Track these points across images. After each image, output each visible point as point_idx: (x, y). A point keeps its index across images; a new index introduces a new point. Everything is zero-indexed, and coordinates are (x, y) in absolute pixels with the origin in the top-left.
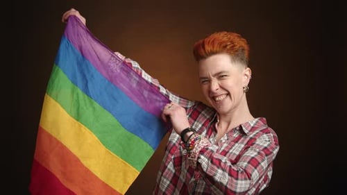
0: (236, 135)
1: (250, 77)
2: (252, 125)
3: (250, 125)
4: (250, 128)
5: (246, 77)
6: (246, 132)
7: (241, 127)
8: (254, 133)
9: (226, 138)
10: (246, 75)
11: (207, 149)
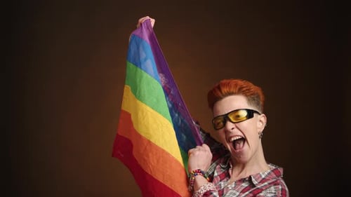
0: (245, 185)
1: (265, 124)
2: (263, 176)
3: (261, 176)
4: (260, 179)
5: (261, 124)
6: (255, 183)
7: (250, 177)
8: (263, 185)
9: (233, 186)
10: (261, 121)
11: (212, 193)
